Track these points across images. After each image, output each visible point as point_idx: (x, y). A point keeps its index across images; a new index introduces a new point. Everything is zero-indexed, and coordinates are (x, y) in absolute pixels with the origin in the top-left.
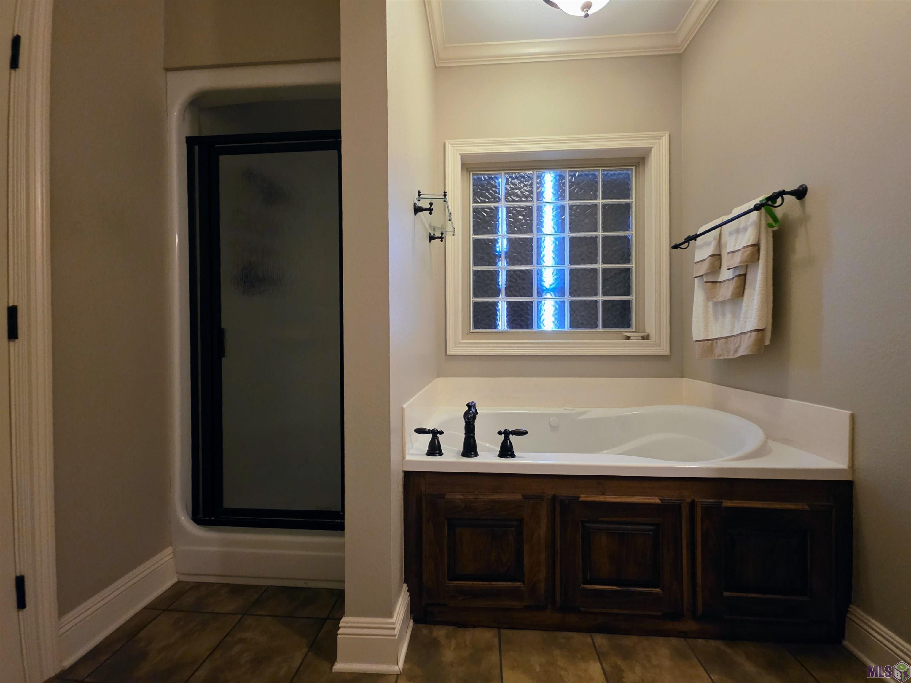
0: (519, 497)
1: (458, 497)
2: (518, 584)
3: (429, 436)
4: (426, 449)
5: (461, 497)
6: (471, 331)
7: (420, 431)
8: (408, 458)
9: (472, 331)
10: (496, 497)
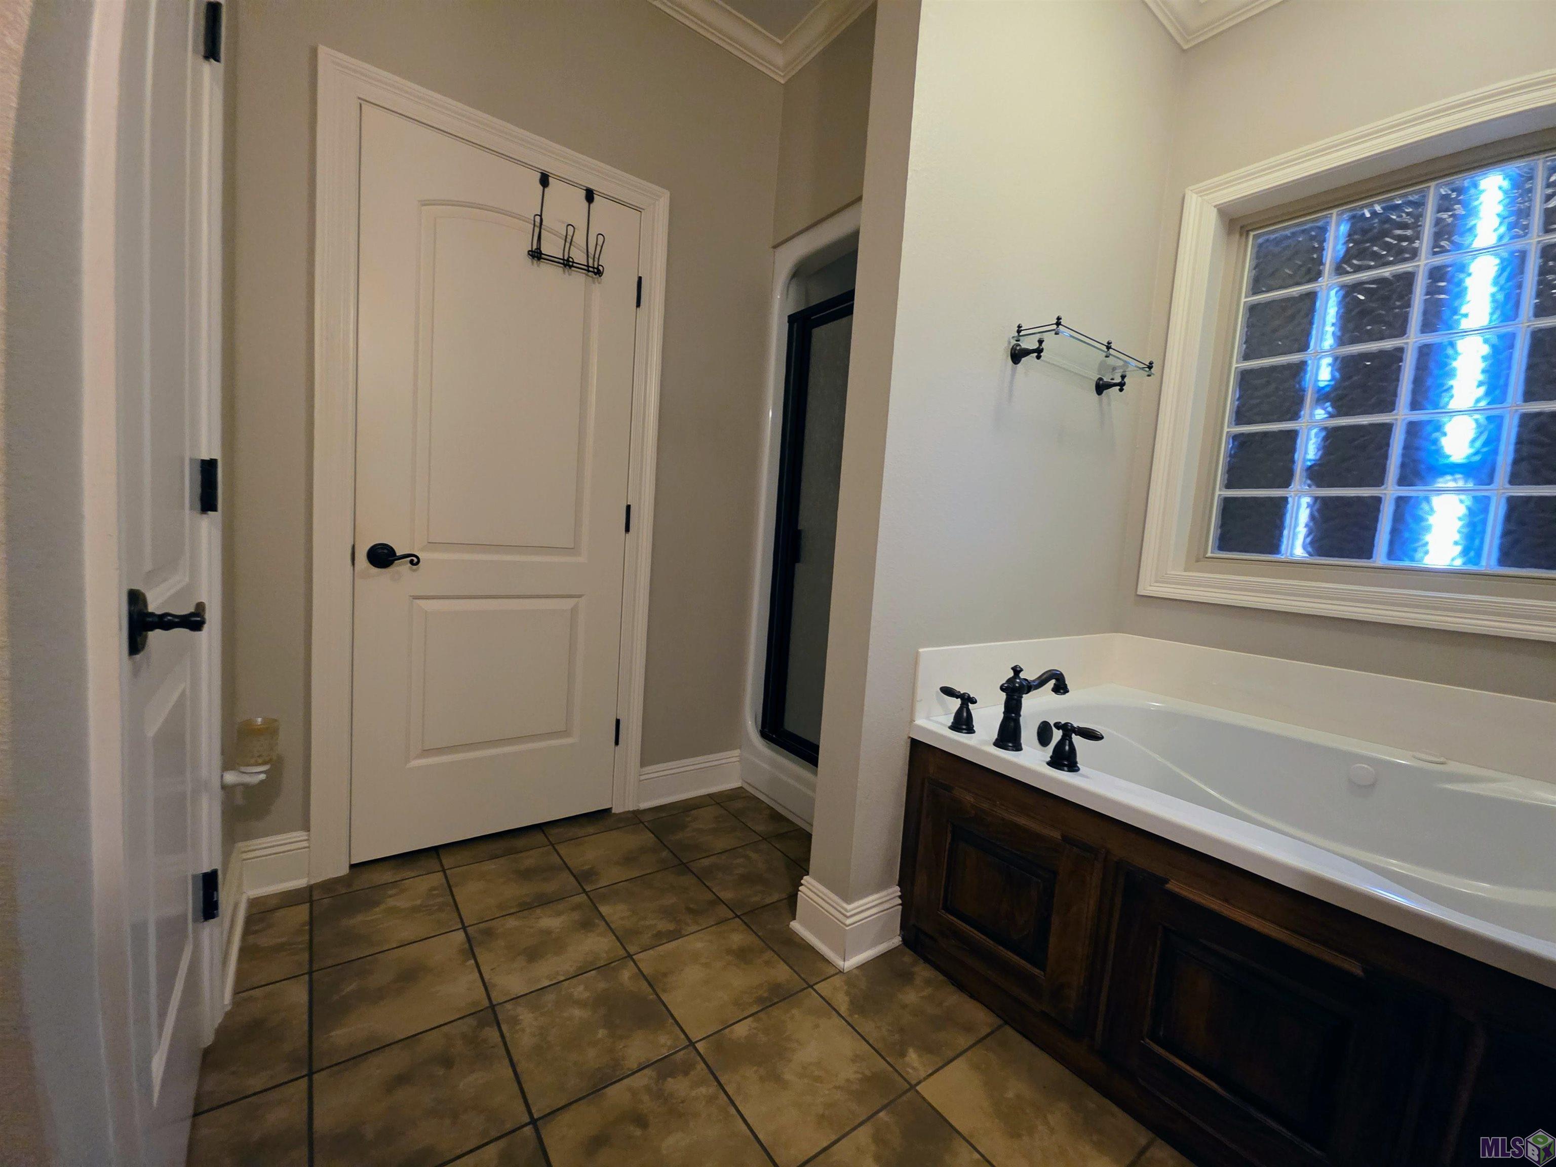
0: (1056, 835)
1: (969, 798)
2: (1037, 971)
3: (957, 703)
4: (950, 720)
5: (972, 800)
6: (1207, 556)
7: (948, 691)
8: (920, 721)
9: (1209, 554)
10: (1022, 821)
